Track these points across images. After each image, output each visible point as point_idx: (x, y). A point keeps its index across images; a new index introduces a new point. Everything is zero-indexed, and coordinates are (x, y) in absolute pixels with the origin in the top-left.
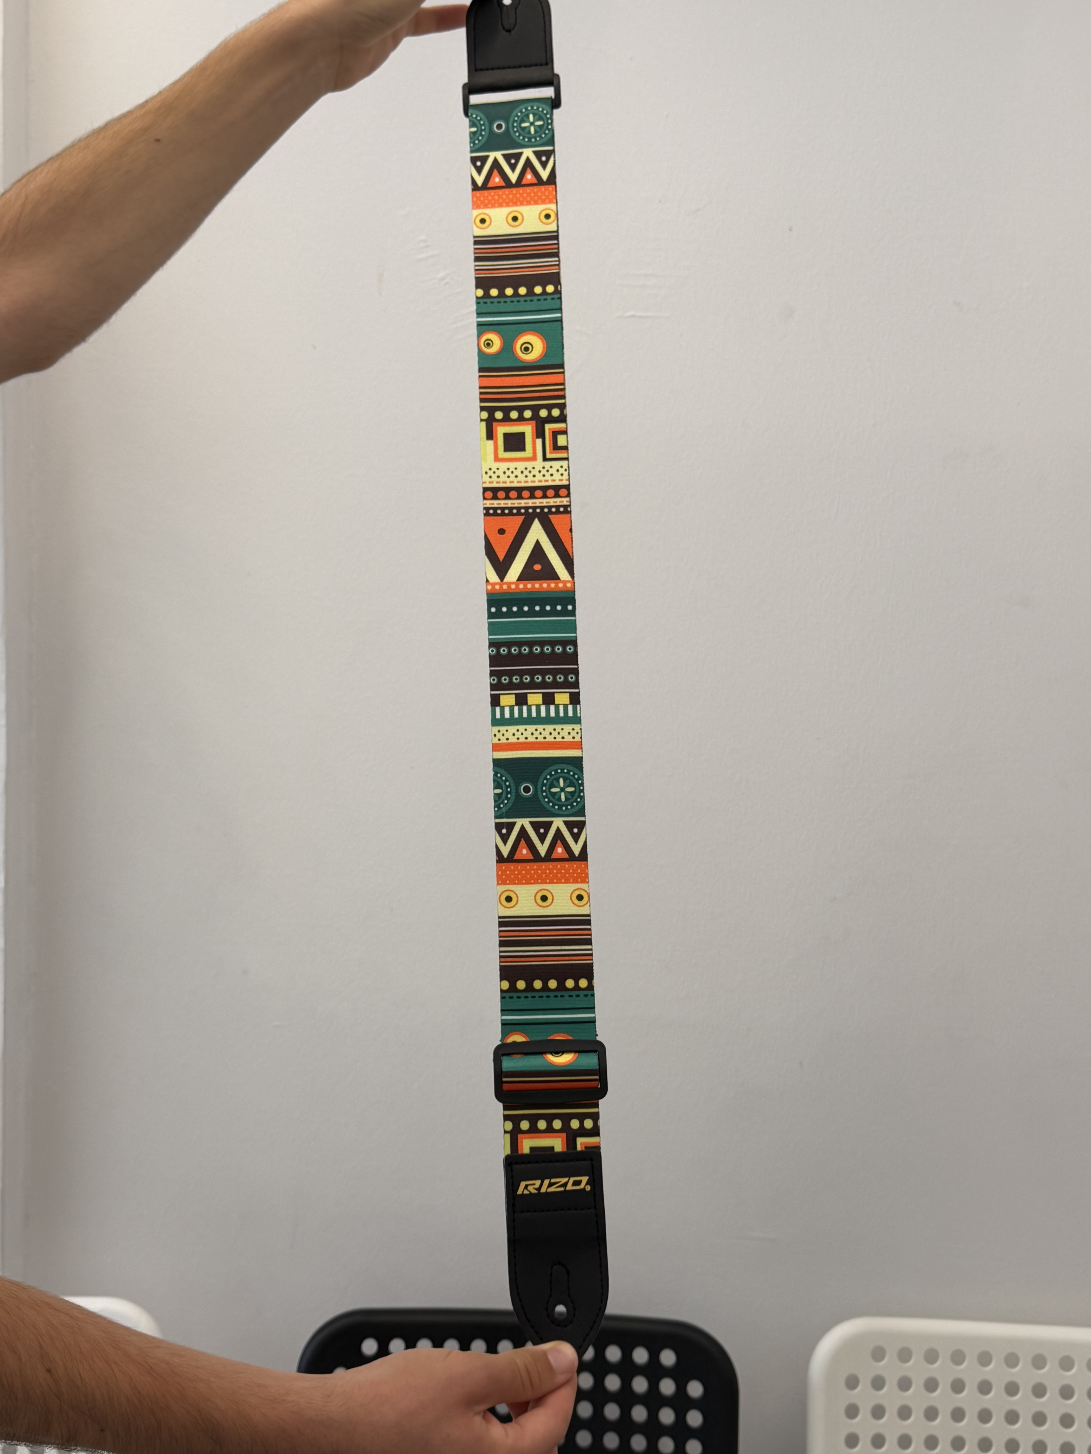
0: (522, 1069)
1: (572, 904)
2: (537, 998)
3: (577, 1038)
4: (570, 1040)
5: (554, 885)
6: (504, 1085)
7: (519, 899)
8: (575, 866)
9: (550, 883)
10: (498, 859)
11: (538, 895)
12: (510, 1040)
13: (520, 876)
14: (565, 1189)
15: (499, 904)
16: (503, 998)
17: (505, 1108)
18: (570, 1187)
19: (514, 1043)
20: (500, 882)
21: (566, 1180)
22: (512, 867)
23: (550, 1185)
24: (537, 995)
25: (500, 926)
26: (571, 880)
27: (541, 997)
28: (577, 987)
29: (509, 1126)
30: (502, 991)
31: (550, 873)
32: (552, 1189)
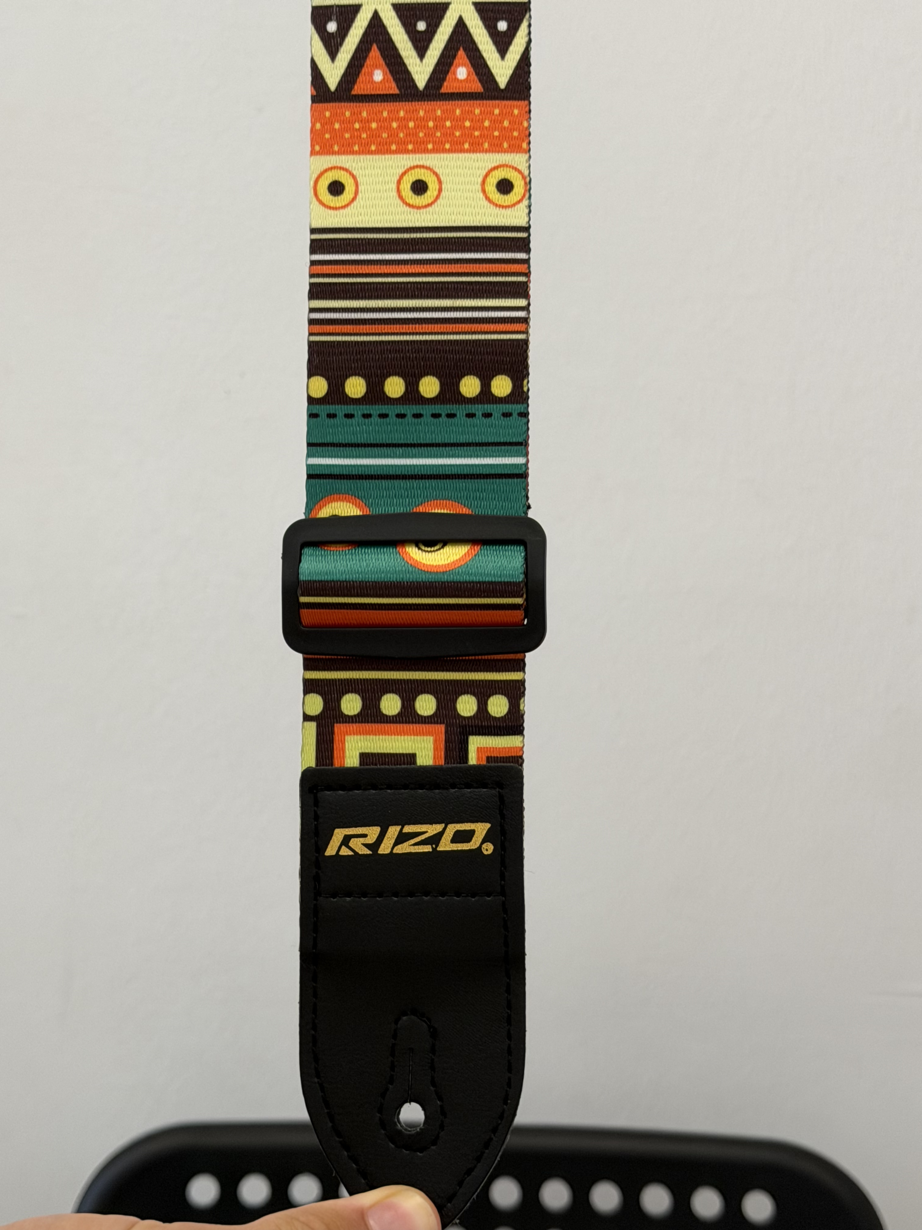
0: (343, 578)
1: (486, 203)
2: (392, 419)
3: (480, 512)
4: (465, 515)
5: (445, 156)
6: (304, 612)
7: (361, 188)
8: (497, 111)
9: (435, 151)
10: (315, 93)
11: (405, 178)
12: (326, 512)
13: (364, 136)
14: (434, 850)
15: (314, 199)
16: (312, 416)
17: (308, 666)
18: (445, 845)
19: (335, 520)
20: (317, 148)
21: (439, 828)
22: (348, 114)
23: (402, 838)
24: (392, 410)
25: (313, 251)
26: (486, 145)
27: (401, 416)
28: (486, 395)
29: (316, 704)
30: (311, 400)
31: (436, 127)
32: (405, 848)
